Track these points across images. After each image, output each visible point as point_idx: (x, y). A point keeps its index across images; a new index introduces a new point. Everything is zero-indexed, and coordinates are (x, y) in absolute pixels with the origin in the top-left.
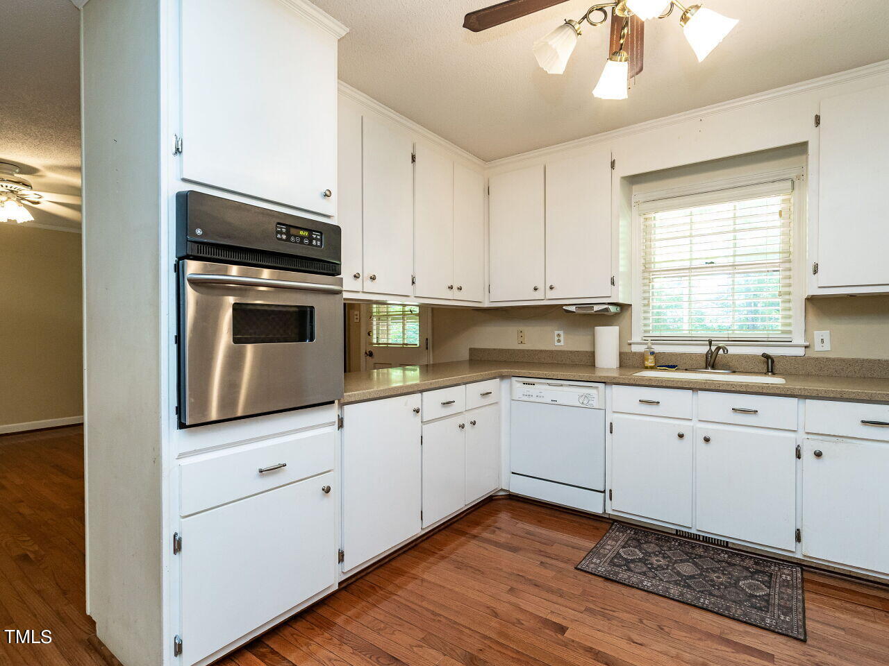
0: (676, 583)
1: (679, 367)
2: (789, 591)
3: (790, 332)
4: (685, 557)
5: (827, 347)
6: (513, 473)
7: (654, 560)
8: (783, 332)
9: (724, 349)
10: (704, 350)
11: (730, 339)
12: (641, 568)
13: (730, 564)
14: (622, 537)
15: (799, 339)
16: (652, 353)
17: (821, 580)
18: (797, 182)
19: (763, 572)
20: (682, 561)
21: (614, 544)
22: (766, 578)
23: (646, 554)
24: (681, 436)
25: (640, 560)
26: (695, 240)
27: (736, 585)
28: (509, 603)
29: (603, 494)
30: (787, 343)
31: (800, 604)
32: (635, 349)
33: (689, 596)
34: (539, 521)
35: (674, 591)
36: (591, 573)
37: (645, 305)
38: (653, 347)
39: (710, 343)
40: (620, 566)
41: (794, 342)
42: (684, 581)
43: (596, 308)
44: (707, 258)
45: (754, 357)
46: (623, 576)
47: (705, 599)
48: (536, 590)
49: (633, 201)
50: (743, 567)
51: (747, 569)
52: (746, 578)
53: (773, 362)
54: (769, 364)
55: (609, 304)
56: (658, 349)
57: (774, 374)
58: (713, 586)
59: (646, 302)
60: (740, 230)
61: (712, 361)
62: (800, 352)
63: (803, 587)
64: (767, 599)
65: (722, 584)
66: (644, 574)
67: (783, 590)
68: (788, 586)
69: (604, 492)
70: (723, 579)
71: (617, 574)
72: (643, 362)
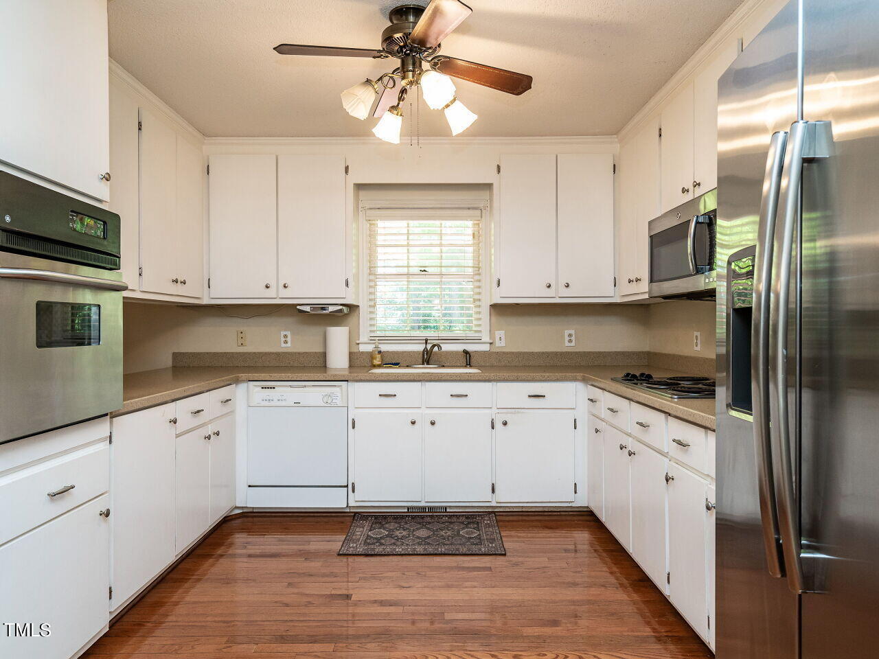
0: (419, 544)
1: (401, 364)
2: (491, 529)
3: (480, 331)
4: (419, 526)
5: (503, 344)
6: (249, 486)
7: (397, 533)
8: (476, 331)
9: (439, 346)
10: (421, 348)
11: (440, 338)
12: (389, 541)
13: (451, 523)
14: (367, 524)
15: (486, 338)
16: (380, 352)
17: (507, 518)
18: (484, 211)
19: (473, 523)
20: (418, 529)
21: (361, 531)
22: (476, 526)
23: (390, 530)
24: (413, 423)
25: (387, 536)
26: (411, 249)
27: (458, 534)
28: (293, 594)
29: (346, 489)
30: (478, 340)
31: (498, 535)
32: (363, 348)
33: (430, 550)
34: (285, 529)
35: (419, 549)
36: (354, 555)
37: (370, 306)
38: (380, 346)
39: (426, 340)
40: (373, 544)
41: (483, 340)
42: (424, 541)
43: (331, 309)
44: (421, 267)
45: (456, 353)
46: (379, 549)
47: (441, 548)
48: (313, 579)
49: (360, 206)
50: (460, 522)
51: (463, 523)
52: (463, 529)
53: (470, 356)
54: (468, 358)
55: (341, 305)
56: (384, 348)
57: (471, 366)
58: (444, 539)
59: (372, 303)
60: (445, 246)
61: (427, 357)
62: (486, 348)
63: (498, 526)
64: (479, 537)
65: (449, 536)
66: (394, 544)
67: (487, 530)
68: (489, 527)
69: (347, 486)
70: (449, 533)
71: (374, 549)
72: (372, 362)
